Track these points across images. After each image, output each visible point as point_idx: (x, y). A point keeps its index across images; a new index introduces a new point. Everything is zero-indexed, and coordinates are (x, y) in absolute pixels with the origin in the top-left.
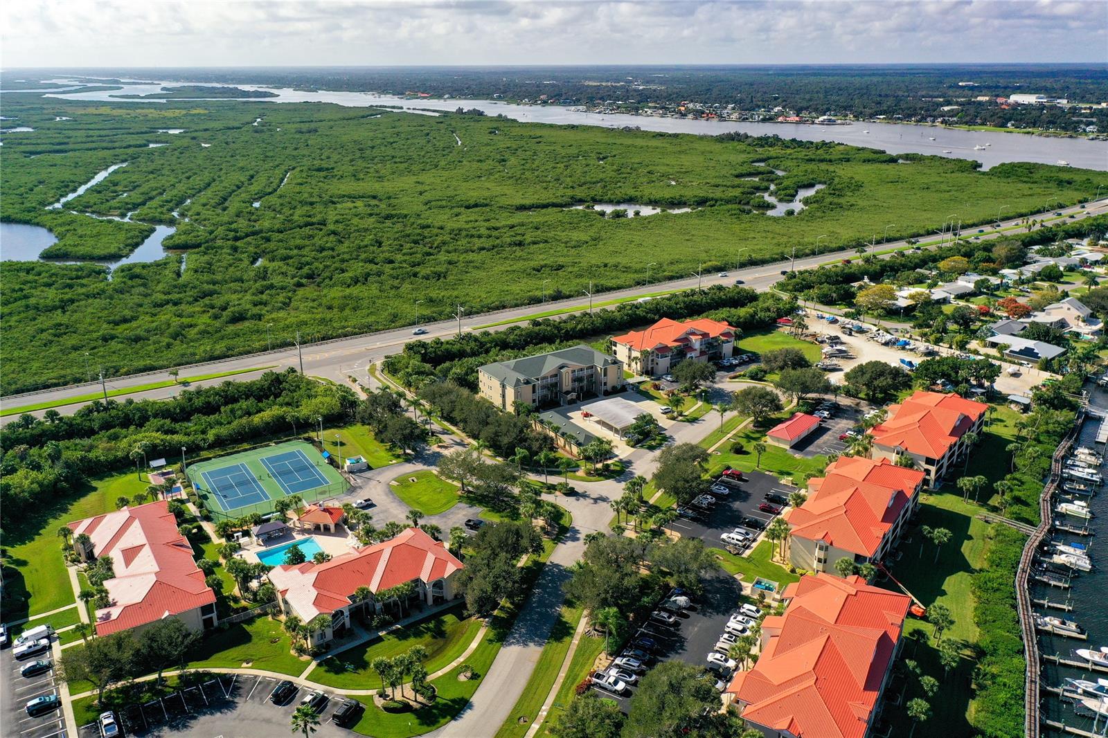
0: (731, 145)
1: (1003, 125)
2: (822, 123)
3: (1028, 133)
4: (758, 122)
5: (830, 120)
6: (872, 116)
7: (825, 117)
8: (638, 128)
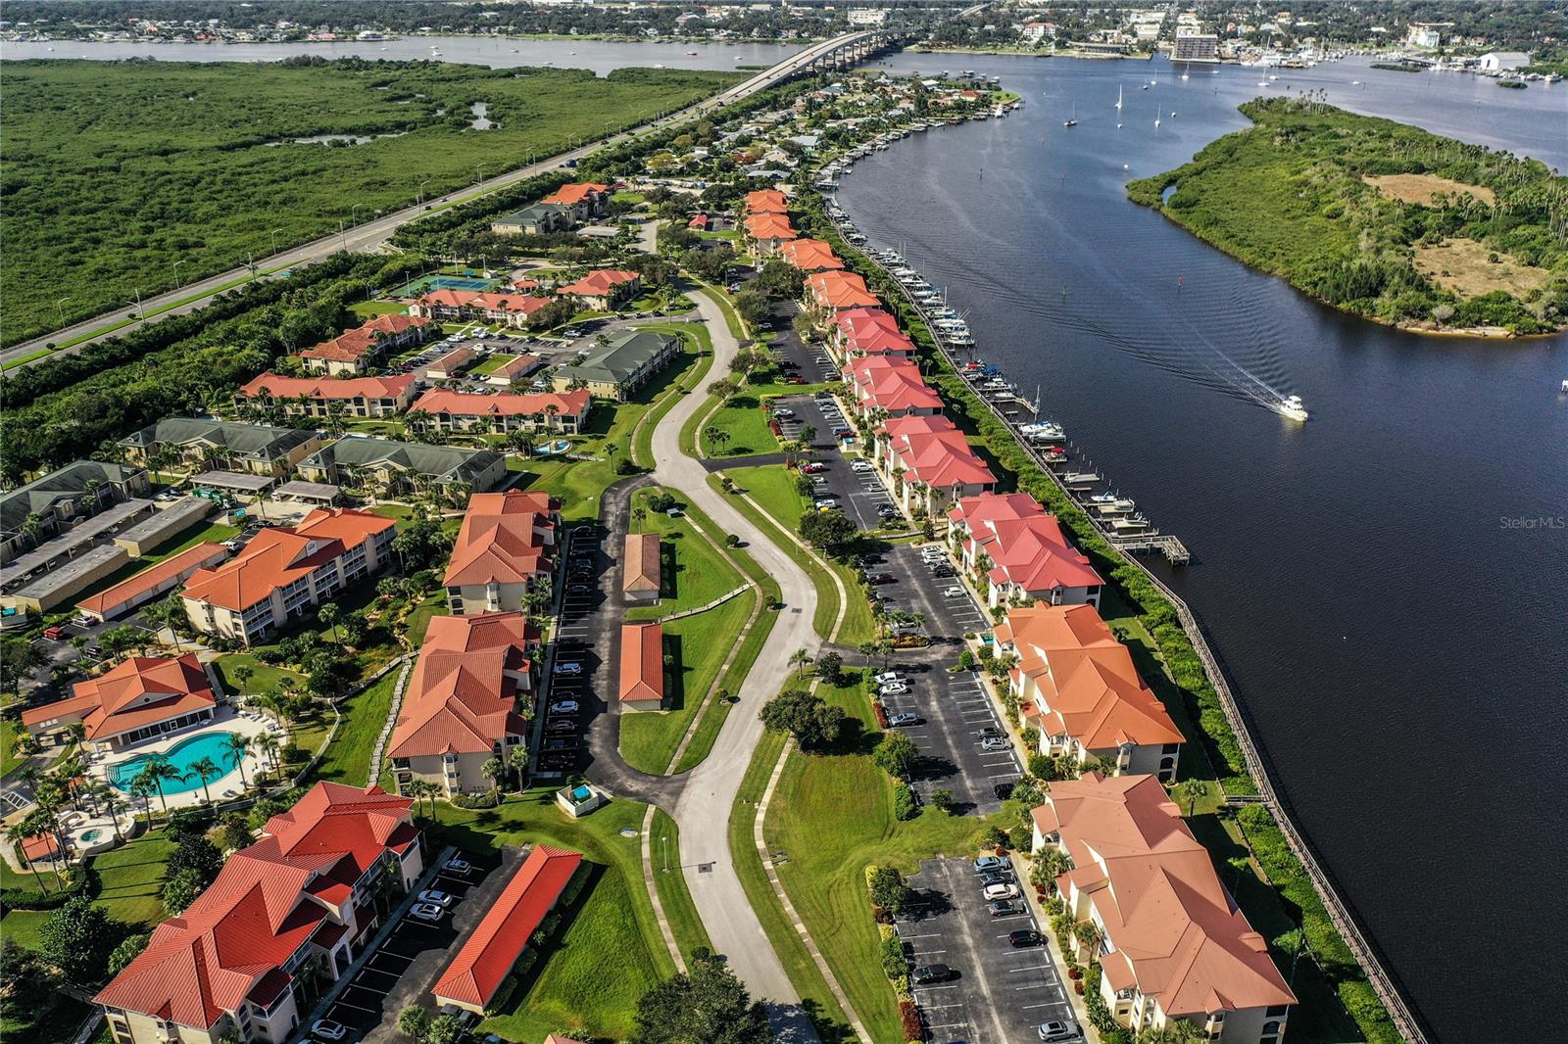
0: (298, 74)
1: (566, 32)
2: (366, 39)
3: (596, 39)
4: (282, 42)
5: (374, 36)
6: (415, 27)
7: (368, 32)
8: (151, 59)
